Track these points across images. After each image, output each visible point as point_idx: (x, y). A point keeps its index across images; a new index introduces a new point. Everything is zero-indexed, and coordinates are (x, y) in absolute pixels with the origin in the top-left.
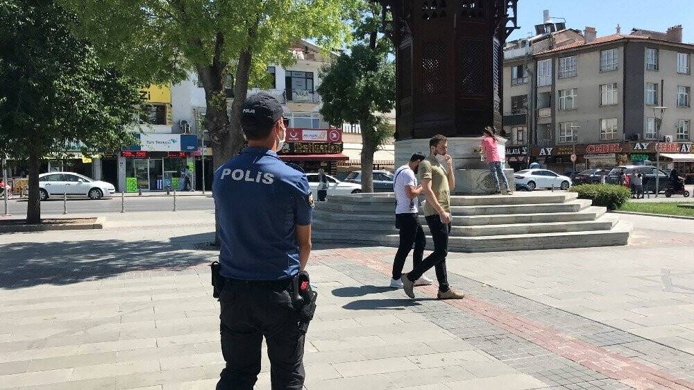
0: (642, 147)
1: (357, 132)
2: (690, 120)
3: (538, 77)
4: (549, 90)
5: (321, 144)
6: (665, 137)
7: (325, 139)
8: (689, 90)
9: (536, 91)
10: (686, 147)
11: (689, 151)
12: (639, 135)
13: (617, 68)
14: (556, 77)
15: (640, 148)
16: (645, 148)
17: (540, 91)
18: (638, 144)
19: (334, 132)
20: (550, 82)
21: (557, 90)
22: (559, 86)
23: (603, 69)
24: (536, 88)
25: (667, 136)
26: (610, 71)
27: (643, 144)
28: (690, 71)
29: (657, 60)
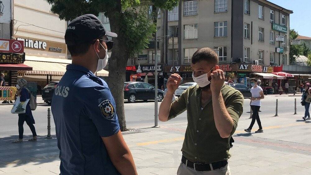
0: (244, 67)
1: (30, 46)
2: (264, 51)
3: (168, 14)
4: (177, 24)
5: (4, 54)
6: (254, 61)
7: (7, 49)
8: (264, 31)
9: (167, 24)
10: (265, 68)
11: (267, 71)
12: (241, 59)
13: (226, 10)
14: (182, 14)
15: (243, 68)
16: (246, 68)
17: (169, 24)
18: (242, 65)
19: (15, 43)
20: (177, 19)
21: (182, 24)
22: (184, 21)
23: (216, 11)
24: (167, 22)
25: (256, 61)
26: (222, 13)
27: (245, 66)
28: (264, 18)
29: (249, 8)
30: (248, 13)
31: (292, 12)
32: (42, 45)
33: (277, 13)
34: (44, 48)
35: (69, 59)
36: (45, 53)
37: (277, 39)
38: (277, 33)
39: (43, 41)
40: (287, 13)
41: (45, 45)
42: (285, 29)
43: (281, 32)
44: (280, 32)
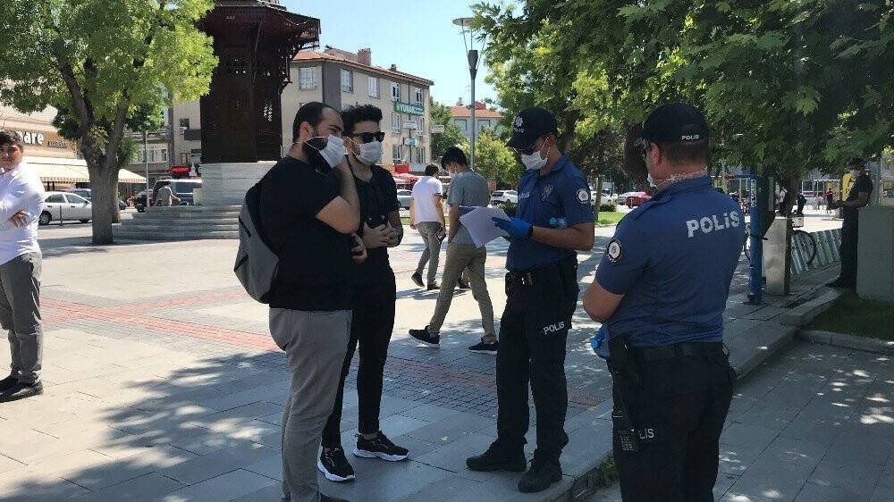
13: (315, 86)
23: (303, 86)
26: (311, 89)
28: (380, 95)
29: (352, 82)
30: (351, 90)
31: (432, 83)
32: (36, 138)
33: (405, 87)
34: (41, 143)
35: (81, 158)
36: (42, 151)
37: (405, 126)
38: (405, 117)
39: (37, 132)
40: (425, 85)
41: (41, 139)
42: (419, 109)
43: (414, 114)
44: (410, 114)
